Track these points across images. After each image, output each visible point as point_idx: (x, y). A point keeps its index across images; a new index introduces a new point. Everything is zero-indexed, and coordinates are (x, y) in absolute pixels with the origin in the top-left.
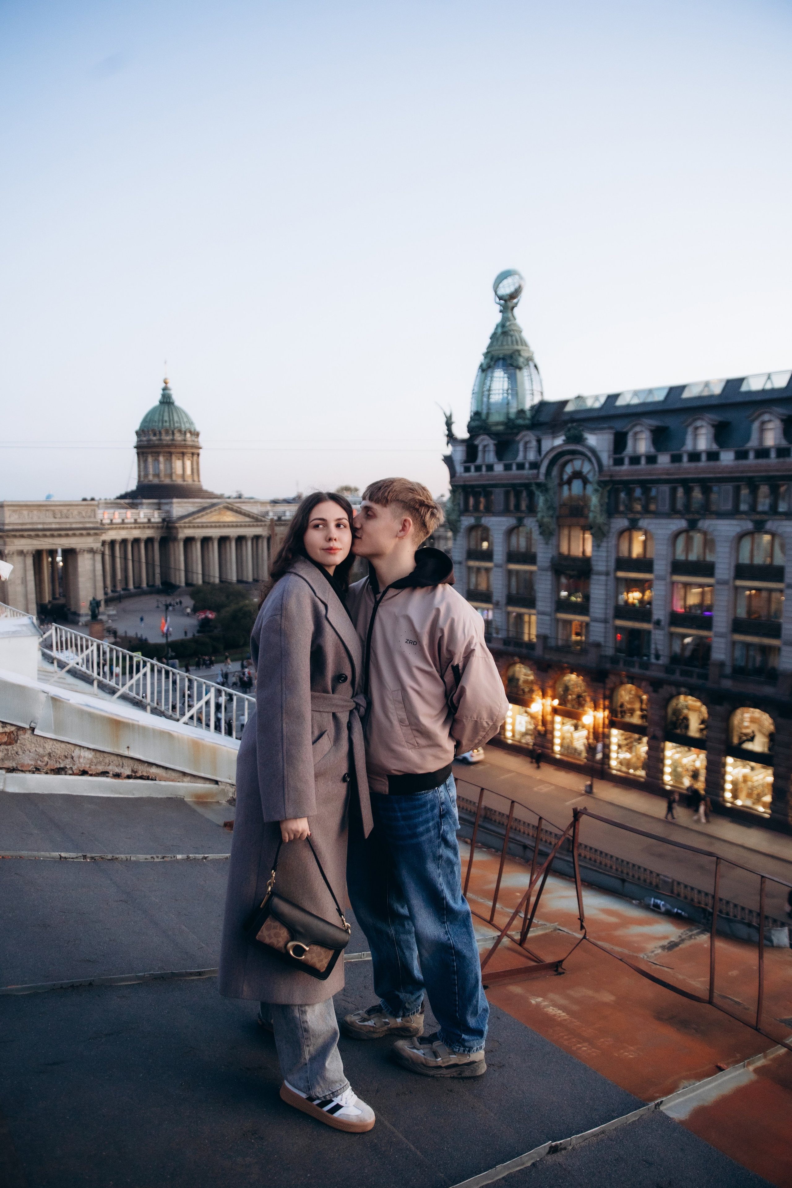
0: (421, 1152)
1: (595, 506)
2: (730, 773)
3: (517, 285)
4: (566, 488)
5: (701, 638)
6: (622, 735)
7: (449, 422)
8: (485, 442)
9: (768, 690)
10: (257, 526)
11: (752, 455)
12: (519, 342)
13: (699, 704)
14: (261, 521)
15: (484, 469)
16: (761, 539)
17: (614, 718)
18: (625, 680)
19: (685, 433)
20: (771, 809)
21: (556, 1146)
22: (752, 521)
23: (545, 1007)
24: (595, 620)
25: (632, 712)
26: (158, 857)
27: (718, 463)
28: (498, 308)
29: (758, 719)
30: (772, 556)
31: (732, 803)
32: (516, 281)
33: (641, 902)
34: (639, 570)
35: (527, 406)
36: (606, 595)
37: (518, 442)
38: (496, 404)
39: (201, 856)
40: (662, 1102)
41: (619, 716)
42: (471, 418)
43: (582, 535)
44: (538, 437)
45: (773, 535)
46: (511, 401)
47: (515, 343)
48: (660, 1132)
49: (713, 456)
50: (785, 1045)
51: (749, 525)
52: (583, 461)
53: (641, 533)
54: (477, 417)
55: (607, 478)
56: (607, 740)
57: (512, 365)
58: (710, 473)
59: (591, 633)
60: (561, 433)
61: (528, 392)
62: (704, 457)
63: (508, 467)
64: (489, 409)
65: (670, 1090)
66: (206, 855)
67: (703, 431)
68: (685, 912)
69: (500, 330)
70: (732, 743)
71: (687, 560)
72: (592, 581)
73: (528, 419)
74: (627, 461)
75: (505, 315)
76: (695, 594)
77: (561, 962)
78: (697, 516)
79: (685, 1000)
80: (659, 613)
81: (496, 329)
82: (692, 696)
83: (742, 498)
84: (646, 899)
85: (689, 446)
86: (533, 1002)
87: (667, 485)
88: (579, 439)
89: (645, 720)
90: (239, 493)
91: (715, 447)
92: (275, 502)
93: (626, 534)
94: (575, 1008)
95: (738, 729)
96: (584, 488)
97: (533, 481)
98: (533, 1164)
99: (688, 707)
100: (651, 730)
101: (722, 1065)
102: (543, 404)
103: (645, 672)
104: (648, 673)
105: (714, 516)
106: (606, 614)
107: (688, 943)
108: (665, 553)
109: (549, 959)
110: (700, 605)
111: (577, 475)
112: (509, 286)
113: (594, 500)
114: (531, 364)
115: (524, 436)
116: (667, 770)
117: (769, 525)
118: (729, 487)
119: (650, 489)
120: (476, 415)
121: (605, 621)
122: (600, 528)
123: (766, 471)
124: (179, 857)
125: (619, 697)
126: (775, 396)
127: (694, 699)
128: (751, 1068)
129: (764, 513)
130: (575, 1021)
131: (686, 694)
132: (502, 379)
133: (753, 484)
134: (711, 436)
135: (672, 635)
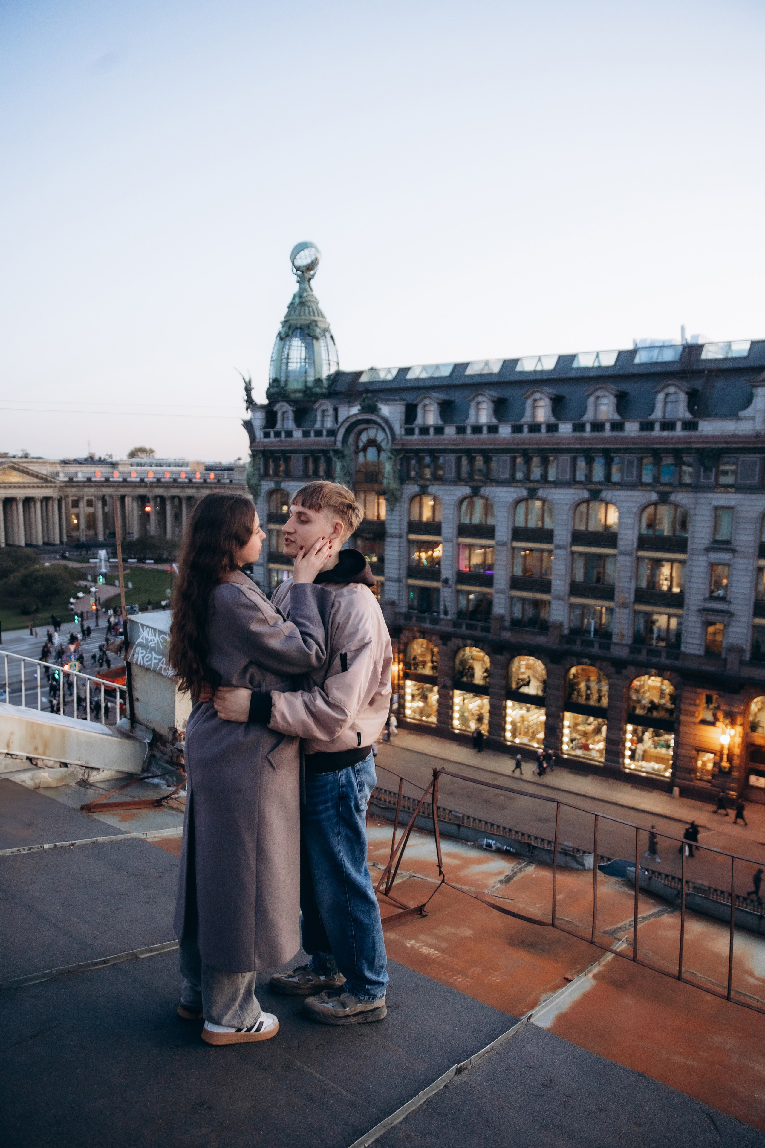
0: (351, 1093)
1: (389, 473)
2: (510, 716)
3: (313, 258)
4: (361, 455)
5: (484, 594)
6: (415, 685)
7: (248, 387)
8: (283, 408)
9: (541, 640)
10: (47, 487)
11: (526, 429)
12: (316, 314)
13: (482, 654)
14: (51, 482)
15: (283, 434)
16: (534, 504)
17: (408, 671)
18: (418, 634)
19: (469, 407)
20: (544, 744)
21: (461, 1067)
22: (526, 488)
23: (419, 947)
24: (390, 580)
25: (424, 664)
26: (24, 849)
27: (497, 436)
28: (295, 278)
29: (533, 665)
30: (543, 520)
31: (512, 742)
32: (312, 253)
33: (475, 844)
34: (429, 533)
35: (324, 375)
36: (400, 556)
37: (316, 410)
38: (294, 372)
39: (68, 843)
40: (531, 1015)
41: (413, 668)
42: (270, 384)
43: (376, 500)
44: (334, 406)
45: (544, 501)
46: (308, 370)
47: (312, 314)
48: (535, 1041)
49: (493, 429)
50: (612, 952)
51: (524, 493)
52: (377, 430)
53: (430, 498)
54: (275, 384)
55: (400, 447)
56: (402, 691)
57: (309, 335)
58: (491, 444)
59: (386, 592)
60: (357, 403)
61: (325, 362)
62: (485, 430)
63: (306, 434)
64: (287, 376)
65: (534, 1005)
66: (73, 842)
67: (484, 406)
68: (513, 848)
69: (297, 300)
70: (511, 688)
71: (471, 523)
72: (387, 544)
73: (325, 388)
74: (417, 431)
75: (303, 286)
76: (477, 554)
77: (424, 905)
78: (479, 484)
79: (529, 924)
80: (447, 572)
81: (294, 298)
82: (477, 647)
83: (518, 466)
84: (480, 841)
85: (472, 420)
86: (408, 945)
87: (453, 455)
88: (373, 409)
89: (435, 671)
90: (25, 452)
91: (494, 421)
92: (65, 463)
93: (418, 499)
94: (444, 945)
95: (516, 676)
96: (379, 456)
97: (330, 448)
98: (445, 1086)
99: (472, 658)
100: (441, 680)
101: (570, 978)
102: (339, 375)
103: (434, 626)
104: (437, 627)
105: (494, 484)
106: (399, 573)
107: (519, 876)
108: (451, 517)
109: (412, 905)
110: (483, 565)
111: (372, 443)
112: (306, 258)
113: (388, 467)
114: (328, 335)
115: (321, 404)
116: (456, 715)
117: (541, 493)
118: (506, 458)
119: (438, 458)
120: (275, 382)
121: (399, 580)
122: (393, 494)
123: (538, 444)
124: (46, 846)
125: (412, 650)
126: (545, 377)
127: (478, 649)
128: (590, 975)
129: (537, 482)
130: (447, 956)
131: (471, 646)
132: (299, 348)
133: (527, 455)
134: (491, 411)
135: (458, 592)
